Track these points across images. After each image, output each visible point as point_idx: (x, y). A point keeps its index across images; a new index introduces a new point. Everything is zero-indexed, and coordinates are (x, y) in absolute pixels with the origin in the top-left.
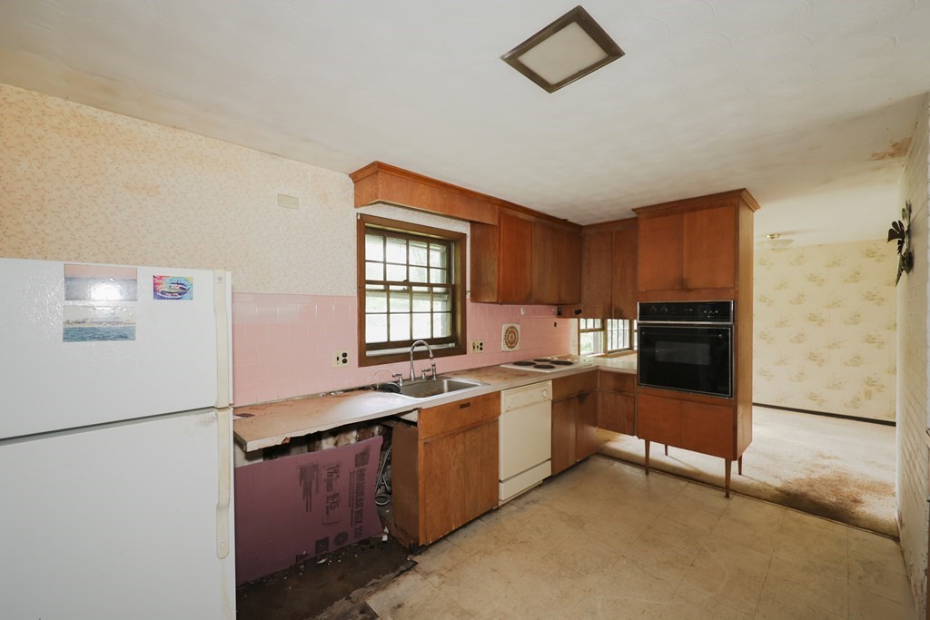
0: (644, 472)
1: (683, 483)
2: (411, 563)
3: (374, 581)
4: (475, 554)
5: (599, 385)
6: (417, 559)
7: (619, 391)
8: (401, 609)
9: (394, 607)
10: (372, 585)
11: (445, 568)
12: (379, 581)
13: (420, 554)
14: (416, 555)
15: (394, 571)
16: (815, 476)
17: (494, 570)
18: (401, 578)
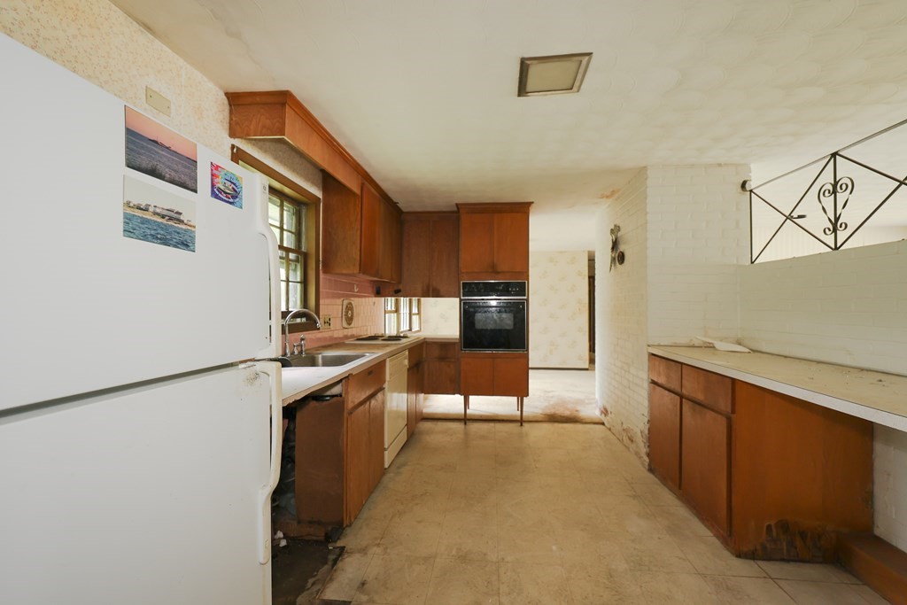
0: (463, 424)
1: (492, 424)
2: (337, 551)
3: (311, 581)
4: (392, 517)
5: (424, 356)
6: (340, 544)
7: (442, 359)
8: (366, 586)
9: (358, 588)
10: (313, 585)
11: (376, 539)
12: (317, 578)
13: (338, 539)
14: (335, 542)
15: (326, 563)
16: (552, 403)
17: (419, 522)
18: (340, 564)
